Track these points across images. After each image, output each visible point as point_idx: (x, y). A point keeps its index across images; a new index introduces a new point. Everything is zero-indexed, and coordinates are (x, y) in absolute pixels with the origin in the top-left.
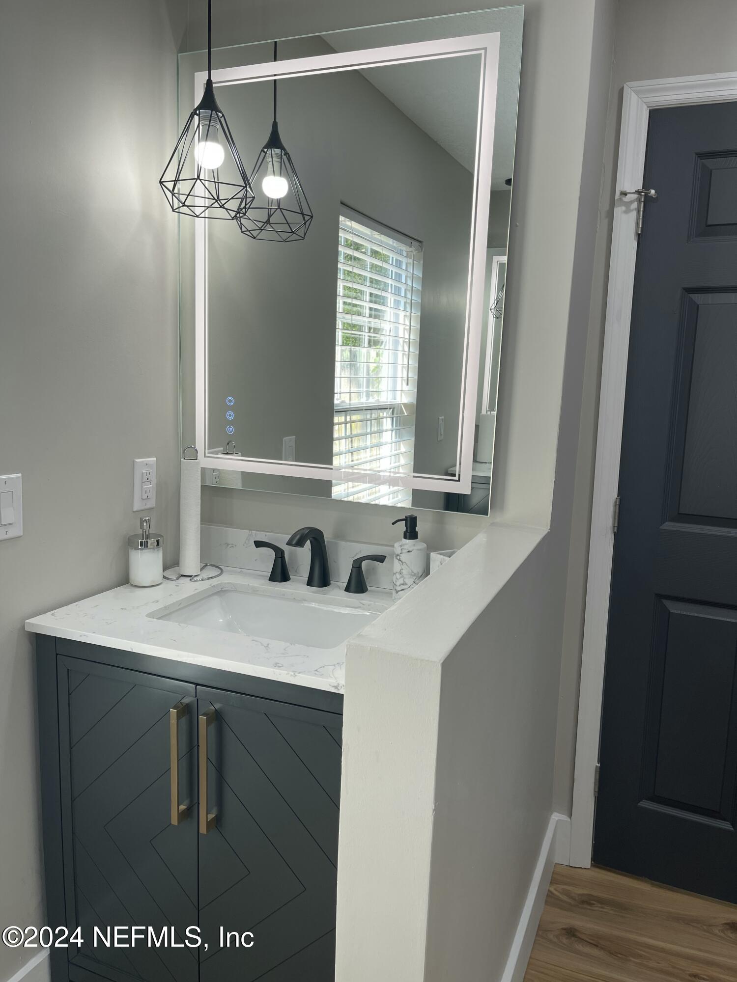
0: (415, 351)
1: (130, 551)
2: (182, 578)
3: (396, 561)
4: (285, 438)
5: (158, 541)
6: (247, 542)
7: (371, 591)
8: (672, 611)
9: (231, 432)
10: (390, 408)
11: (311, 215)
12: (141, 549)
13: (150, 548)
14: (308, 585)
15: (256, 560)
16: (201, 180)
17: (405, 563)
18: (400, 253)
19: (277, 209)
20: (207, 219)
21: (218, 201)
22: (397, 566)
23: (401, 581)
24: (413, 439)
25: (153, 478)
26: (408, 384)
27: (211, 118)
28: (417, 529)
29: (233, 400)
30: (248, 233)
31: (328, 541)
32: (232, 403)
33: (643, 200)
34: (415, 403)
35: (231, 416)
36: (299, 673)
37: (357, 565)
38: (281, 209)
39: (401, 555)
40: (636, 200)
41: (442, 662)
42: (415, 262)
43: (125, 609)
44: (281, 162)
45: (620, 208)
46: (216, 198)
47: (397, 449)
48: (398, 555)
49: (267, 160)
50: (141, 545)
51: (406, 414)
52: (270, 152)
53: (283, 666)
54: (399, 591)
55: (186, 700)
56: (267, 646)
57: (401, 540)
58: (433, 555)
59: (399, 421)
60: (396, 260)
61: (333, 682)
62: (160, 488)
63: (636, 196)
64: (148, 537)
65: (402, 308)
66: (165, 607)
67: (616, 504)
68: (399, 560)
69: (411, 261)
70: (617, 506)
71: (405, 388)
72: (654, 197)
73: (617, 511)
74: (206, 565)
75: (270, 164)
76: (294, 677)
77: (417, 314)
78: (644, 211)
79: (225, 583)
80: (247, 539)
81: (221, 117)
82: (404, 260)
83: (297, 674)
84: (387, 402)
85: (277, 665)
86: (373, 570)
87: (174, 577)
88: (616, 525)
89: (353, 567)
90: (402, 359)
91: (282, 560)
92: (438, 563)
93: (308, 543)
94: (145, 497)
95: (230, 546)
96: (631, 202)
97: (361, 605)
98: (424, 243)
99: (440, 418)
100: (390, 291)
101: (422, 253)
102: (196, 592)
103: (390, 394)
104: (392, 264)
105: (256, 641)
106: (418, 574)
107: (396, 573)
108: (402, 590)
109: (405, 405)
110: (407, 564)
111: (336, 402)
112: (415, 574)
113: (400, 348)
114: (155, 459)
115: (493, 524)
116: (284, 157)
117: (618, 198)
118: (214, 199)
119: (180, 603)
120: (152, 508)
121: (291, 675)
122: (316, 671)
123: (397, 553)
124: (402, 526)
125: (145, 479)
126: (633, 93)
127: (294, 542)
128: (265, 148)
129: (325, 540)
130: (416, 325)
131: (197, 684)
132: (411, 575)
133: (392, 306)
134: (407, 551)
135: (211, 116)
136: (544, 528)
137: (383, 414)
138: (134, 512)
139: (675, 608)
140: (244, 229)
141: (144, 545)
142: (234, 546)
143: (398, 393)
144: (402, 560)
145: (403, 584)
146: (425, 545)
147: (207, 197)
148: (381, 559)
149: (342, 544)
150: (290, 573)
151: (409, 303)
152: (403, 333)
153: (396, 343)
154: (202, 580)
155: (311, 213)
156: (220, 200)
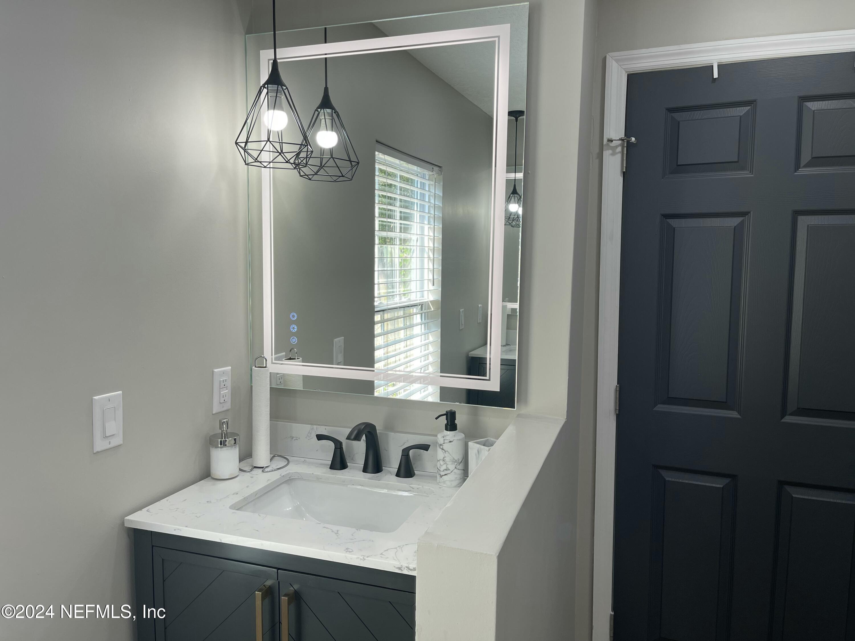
0: (439, 257)
1: (211, 448)
2: (255, 469)
3: (439, 451)
4: (335, 339)
5: (235, 439)
6: (309, 435)
7: (418, 475)
8: (667, 479)
9: (295, 342)
10: (419, 305)
11: (358, 161)
12: (221, 447)
13: (228, 446)
14: (363, 472)
15: (317, 450)
16: (270, 142)
17: (447, 451)
18: (423, 177)
19: (330, 158)
20: (271, 169)
21: (282, 154)
22: (440, 454)
23: (444, 467)
24: (440, 330)
25: (229, 384)
26: (433, 285)
27: (277, 91)
28: (456, 422)
29: (296, 315)
30: (306, 177)
31: (380, 433)
32: (295, 318)
33: (625, 145)
34: (440, 299)
35: (294, 328)
36: (367, 557)
37: (406, 453)
38: (333, 158)
39: (444, 445)
40: (620, 145)
41: (497, 555)
42: (436, 183)
43: (211, 502)
44: (332, 119)
45: (607, 152)
46: (280, 151)
47: (427, 338)
48: (441, 445)
49: (320, 117)
50: (221, 444)
51: (433, 309)
52: (323, 111)
53: (353, 551)
54: (443, 475)
55: (269, 583)
56: (337, 533)
57: (443, 431)
58: (471, 444)
59: (427, 316)
60: (421, 182)
61: (397, 564)
62: (235, 392)
63: (620, 142)
64: (226, 436)
65: (426, 222)
66: (244, 498)
67: (617, 391)
68: (442, 449)
69: (433, 183)
70: (618, 392)
71: (431, 287)
72: (634, 142)
73: (618, 396)
74: (274, 456)
75: (323, 121)
76: (363, 560)
77: (439, 226)
78: (627, 154)
79: (292, 473)
80: (309, 433)
81: (285, 89)
82: (427, 183)
83: (366, 558)
84: (417, 300)
85: (348, 550)
86: (419, 458)
87: (247, 469)
88: (618, 408)
89: (402, 455)
90: (428, 265)
91: (340, 450)
92: (475, 451)
93: (364, 437)
94: (222, 401)
95: (294, 439)
96: (617, 147)
97: (412, 489)
98: (443, 168)
99: (461, 310)
100: (416, 209)
101: (442, 176)
102: (269, 482)
103: (419, 294)
104: (417, 187)
105: (327, 528)
106: (459, 460)
107: (440, 460)
108: (445, 475)
109: (431, 302)
110: (449, 453)
111: (376, 304)
112: (456, 461)
113: (426, 255)
114: (230, 367)
115: (519, 416)
116: (334, 115)
117: (606, 143)
118: (278, 152)
119: (256, 493)
120: (228, 410)
121: (361, 559)
122: (381, 554)
123: (440, 443)
124: (443, 420)
125: (222, 386)
126: (613, 61)
127: (353, 437)
128: (318, 108)
129: (377, 432)
130: (439, 236)
131: (278, 569)
132: (452, 461)
133: (418, 221)
134: (449, 441)
135: (277, 89)
136: (562, 419)
137: (413, 311)
138: (213, 414)
139: (670, 477)
140: (302, 174)
141: (223, 444)
142: (297, 438)
143: (426, 293)
144: (444, 449)
145: (446, 470)
146: (464, 435)
147: (271, 150)
148: (425, 447)
149: (392, 435)
150: (347, 461)
151: (432, 217)
152: (428, 244)
153: (422, 251)
154: (272, 471)
155: (358, 160)
156: (283, 153)
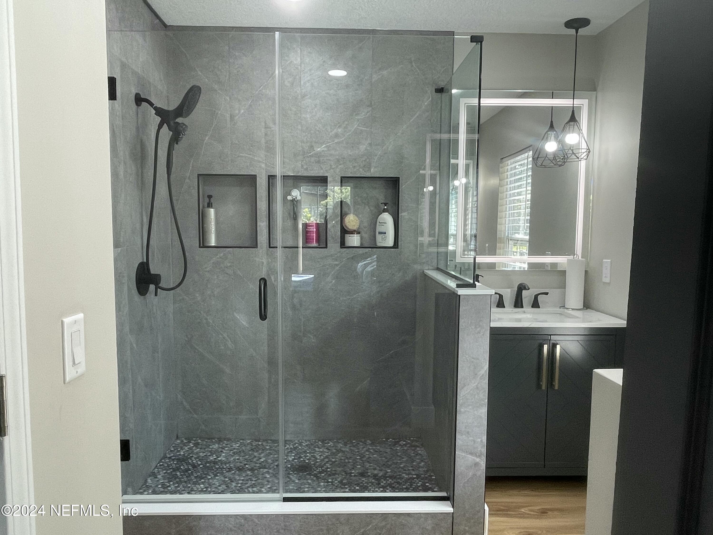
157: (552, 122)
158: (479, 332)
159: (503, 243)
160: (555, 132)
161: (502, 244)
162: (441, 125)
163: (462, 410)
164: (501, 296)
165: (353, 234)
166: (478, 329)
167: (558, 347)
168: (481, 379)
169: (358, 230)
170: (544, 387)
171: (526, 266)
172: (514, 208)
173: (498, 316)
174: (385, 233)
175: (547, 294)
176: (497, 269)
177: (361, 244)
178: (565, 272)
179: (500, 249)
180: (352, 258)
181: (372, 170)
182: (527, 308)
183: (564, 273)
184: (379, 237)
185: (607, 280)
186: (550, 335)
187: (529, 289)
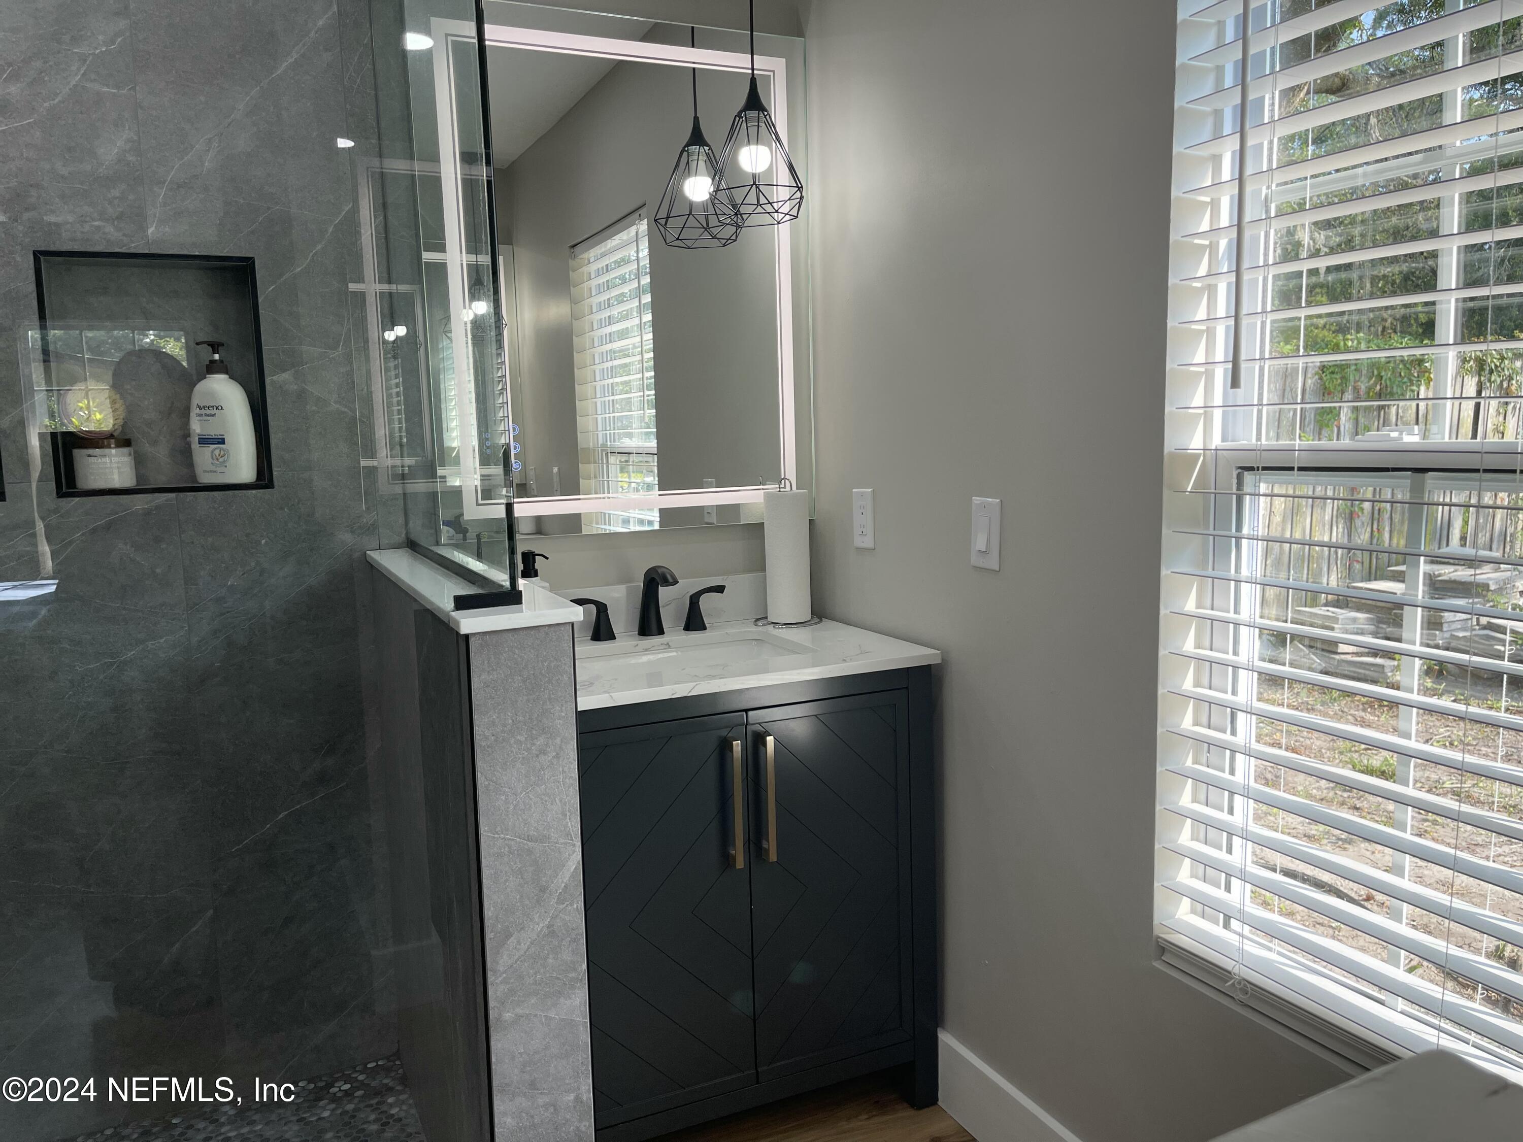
157: (696, 119)
158: (543, 752)
159: (595, 462)
160: (706, 148)
161: (592, 466)
162: (376, 95)
163: (508, 1016)
164: (602, 608)
165: (102, 447)
166: (540, 741)
167: (770, 740)
168: (560, 901)
169: (123, 432)
170: (740, 864)
171: (655, 517)
172: (613, 373)
173: (597, 667)
174: (222, 441)
175: (720, 589)
176: (585, 531)
177: (139, 477)
178: (761, 525)
179: (589, 478)
180: (108, 526)
181: (150, 231)
182: (675, 635)
183: (757, 529)
184: (203, 457)
185: (867, 542)
186: (747, 711)
187: (676, 582)
